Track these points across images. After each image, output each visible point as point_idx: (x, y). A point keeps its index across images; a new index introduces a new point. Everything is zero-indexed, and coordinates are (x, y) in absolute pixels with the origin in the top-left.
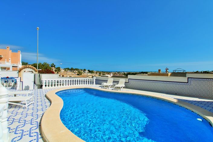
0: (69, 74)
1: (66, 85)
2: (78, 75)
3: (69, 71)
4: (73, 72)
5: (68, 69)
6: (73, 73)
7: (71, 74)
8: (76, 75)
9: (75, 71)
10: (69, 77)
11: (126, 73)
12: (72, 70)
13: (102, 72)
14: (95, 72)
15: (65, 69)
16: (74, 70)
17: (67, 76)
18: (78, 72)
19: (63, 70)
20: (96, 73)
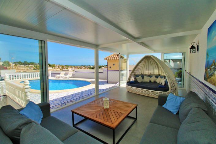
0: (22, 69)
1: (23, 78)
2: (34, 69)
3: (22, 65)
4: (27, 66)
5: (20, 63)
6: (28, 68)
7: (25, 69)
8: (32, 70)
9: (30, 66)
10: (23, 72)
11: (92, 66)
12: (25, 63)
13: (66, 66)
14: (57, 66)
15: (15, 63)
16: (29, 64)
17: (20, 71)
18: (35, 67)
19: (13, 63)
20: (59, 67)
